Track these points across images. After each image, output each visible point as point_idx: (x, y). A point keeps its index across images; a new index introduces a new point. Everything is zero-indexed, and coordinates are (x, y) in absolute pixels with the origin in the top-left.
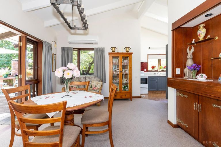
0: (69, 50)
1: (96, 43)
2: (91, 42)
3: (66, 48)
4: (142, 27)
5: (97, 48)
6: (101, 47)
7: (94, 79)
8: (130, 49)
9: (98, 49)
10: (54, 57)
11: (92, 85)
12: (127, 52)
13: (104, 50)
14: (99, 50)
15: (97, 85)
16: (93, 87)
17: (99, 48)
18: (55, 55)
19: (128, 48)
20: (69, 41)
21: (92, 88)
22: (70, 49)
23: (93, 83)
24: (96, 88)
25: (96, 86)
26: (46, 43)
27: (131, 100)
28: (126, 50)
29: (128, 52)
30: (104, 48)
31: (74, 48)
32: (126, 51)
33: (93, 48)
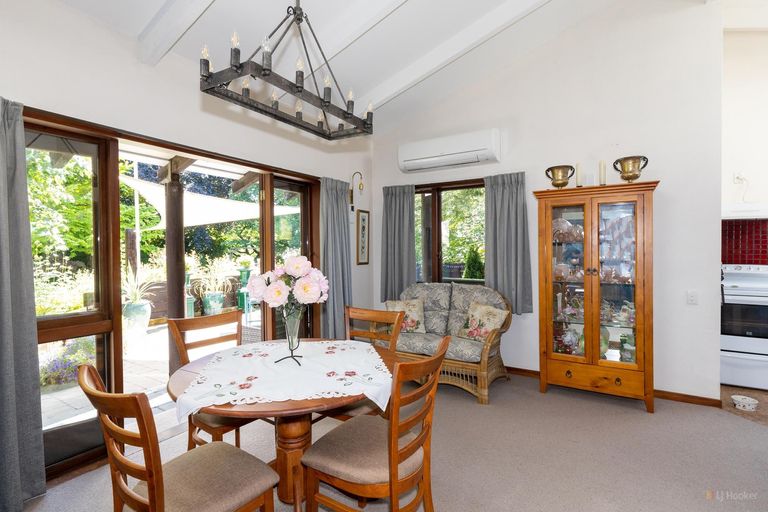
0: (404, 193)
1: (491, 160)
2: (471, 156)
3: (395, 187)
4: (727, 32)
5: (496, 177)
6: (510, 172)
7: (479, 295)
8: (642, 163)
9: (500, 181)
10: (364, 220)
11: (468, 320)
12: (628, 179)
13: (523, 183)
14: (504, 184)
15: (485, 321)
16: (474, 325)
17: (503, 176)
18: (366, 215)
19: (636, 159)
20: (402, 164)
21: (467, 331)
22: (406, 191)
23: (475, 310)
24: (483, 330)
25: (481, 325)
26: (329, 183)
27: (651, 410)
28: (623, 172)
29: (635, 181)
30: (523, 174)
31: (417, 187)
32: (623, 177)
33: (482, 180)
